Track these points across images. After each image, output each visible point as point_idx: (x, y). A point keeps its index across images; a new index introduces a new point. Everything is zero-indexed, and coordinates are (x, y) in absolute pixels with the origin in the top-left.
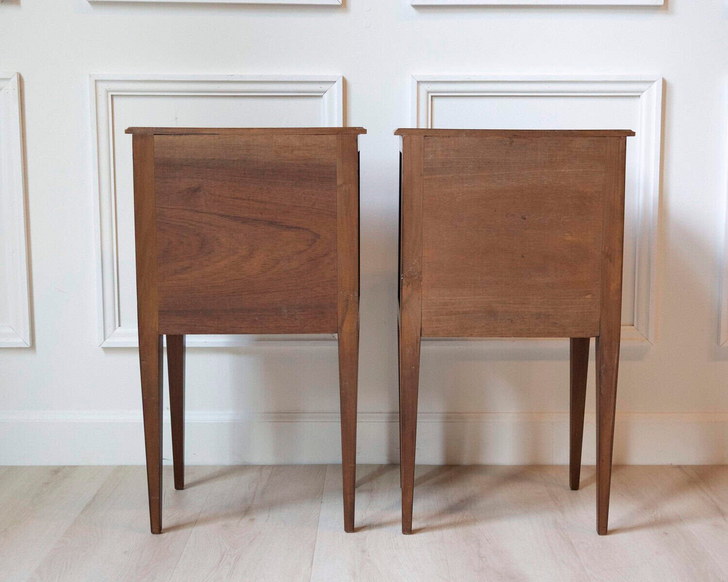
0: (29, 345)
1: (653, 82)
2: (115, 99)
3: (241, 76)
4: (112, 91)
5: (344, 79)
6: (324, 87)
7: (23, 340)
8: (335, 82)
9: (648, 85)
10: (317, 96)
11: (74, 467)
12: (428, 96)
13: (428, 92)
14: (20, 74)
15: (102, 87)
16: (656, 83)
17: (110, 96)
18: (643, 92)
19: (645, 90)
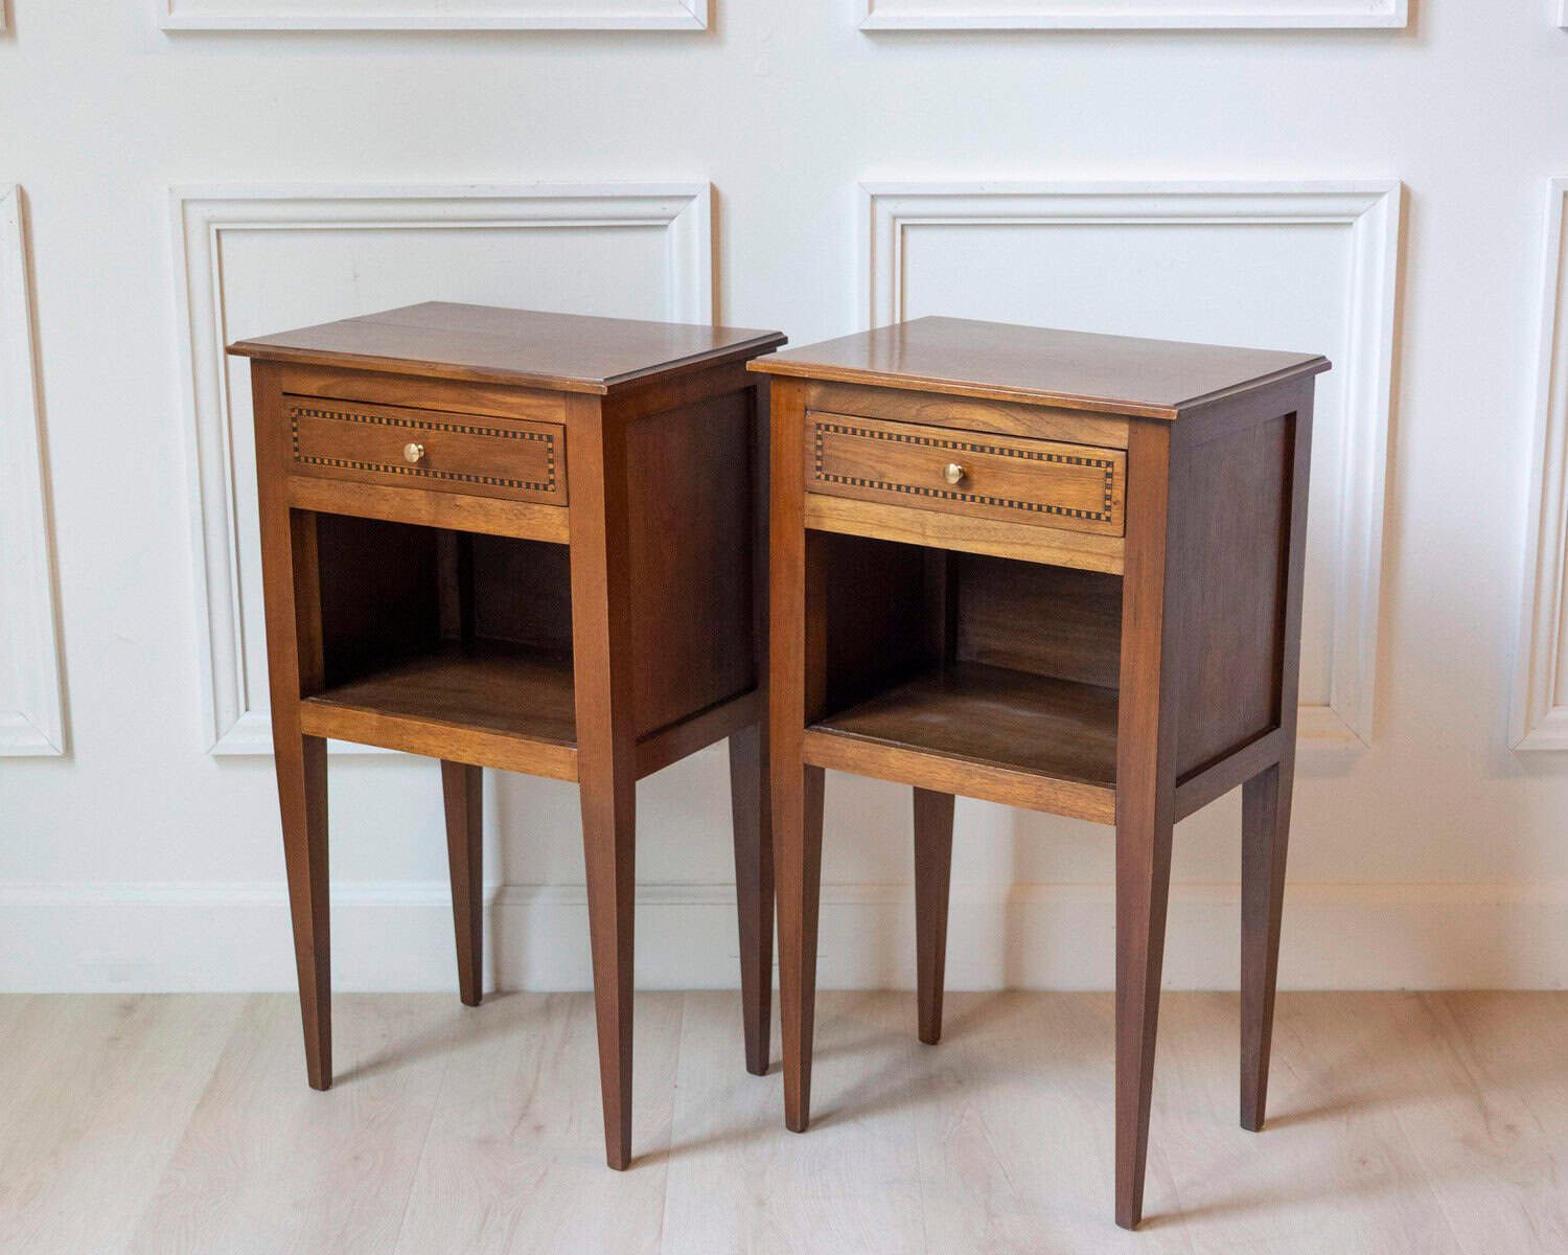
0: (61, 750)
1: (1381, 194)
2: (224, 238)
3: (492, 187)
4: (216, 222)
5: (713, 187)
6: (670, 208)
7: (48, 740)
8: (695, 197)
9: (1369, 202)
10: (656, 225)
11: (163, 998)
12: (894, 224)
13: (895, 218)
14: (21, 188)
15: (197, 214)
16: (1386, 197)
17: (215, 232)
18: (1358, 215)
19: (1364, 212)
